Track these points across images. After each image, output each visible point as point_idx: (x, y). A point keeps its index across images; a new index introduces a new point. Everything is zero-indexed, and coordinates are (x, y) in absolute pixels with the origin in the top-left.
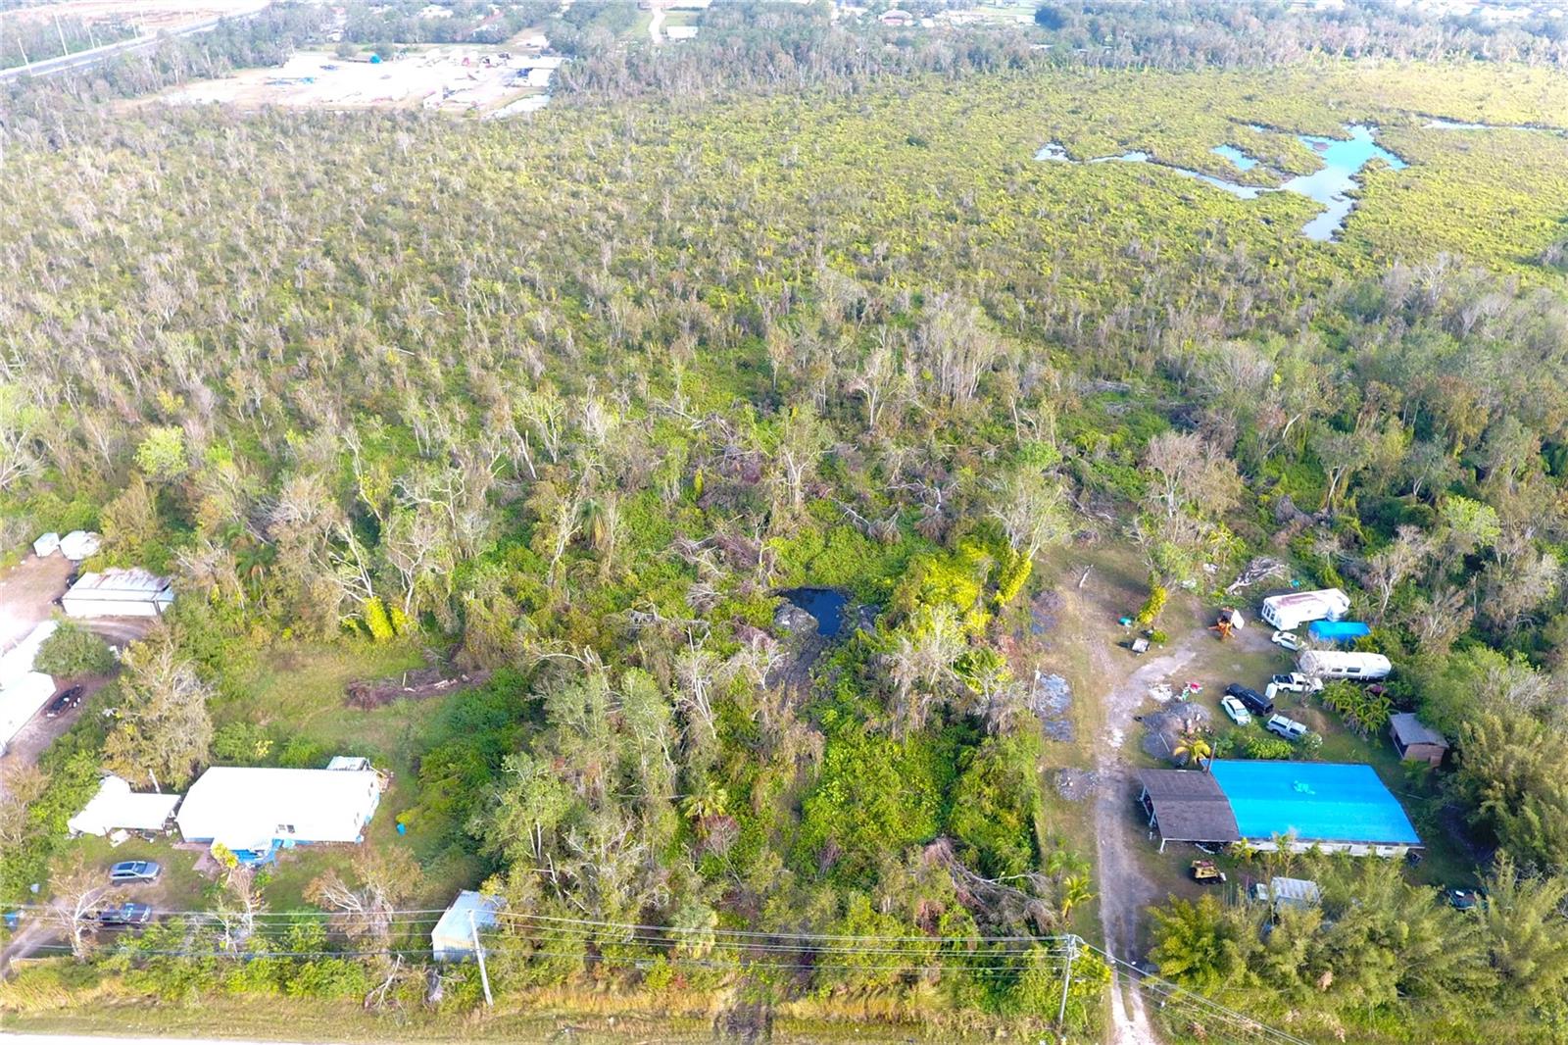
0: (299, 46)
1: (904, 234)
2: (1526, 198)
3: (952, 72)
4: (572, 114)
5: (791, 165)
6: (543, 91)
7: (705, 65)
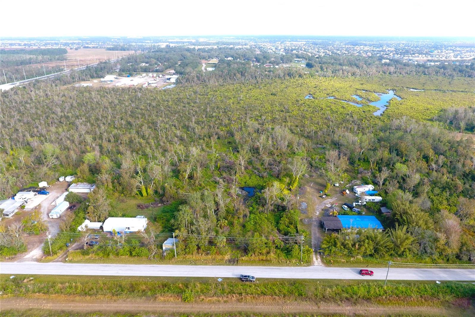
0: (108, 73)
1: (270, 115)
2: (432, 106)
3: (283, 78)
4: (182, 88)
5: (240, 100)
6: (174, 83)
7: (217, 76)
